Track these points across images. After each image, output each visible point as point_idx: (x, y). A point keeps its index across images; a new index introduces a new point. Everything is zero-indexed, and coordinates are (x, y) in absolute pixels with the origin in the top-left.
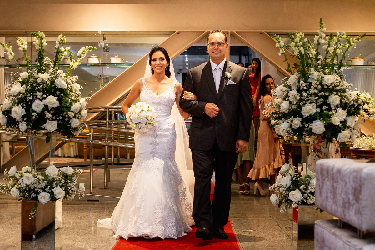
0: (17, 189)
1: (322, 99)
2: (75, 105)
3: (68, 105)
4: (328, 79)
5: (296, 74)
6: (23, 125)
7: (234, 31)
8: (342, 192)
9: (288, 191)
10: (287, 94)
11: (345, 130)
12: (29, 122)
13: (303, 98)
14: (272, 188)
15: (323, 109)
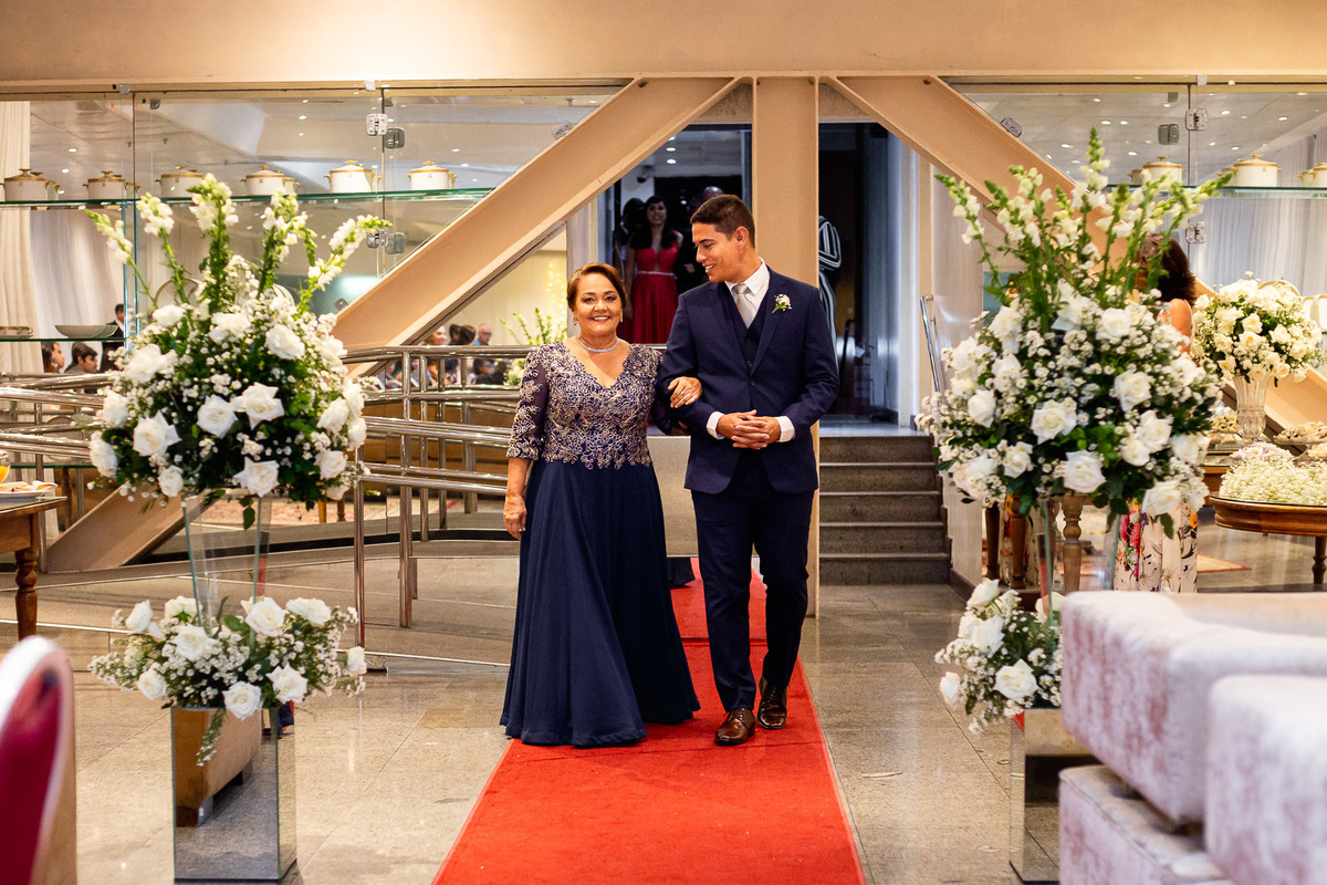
0: (159, 676)
1: (1094, 387)
2: (330, 409)
3: (310, 411)
4: (1114, 324)
5: (1015, 304)
6: (171, 478)
7: (833, 75)
8: (1123, 702)
9: (994, 666)
10: (989, 367)
11: (1166, 478)
12: (189, 465)
13: (1036, 382)
14: (946, 657)
15: (1097, 417)
